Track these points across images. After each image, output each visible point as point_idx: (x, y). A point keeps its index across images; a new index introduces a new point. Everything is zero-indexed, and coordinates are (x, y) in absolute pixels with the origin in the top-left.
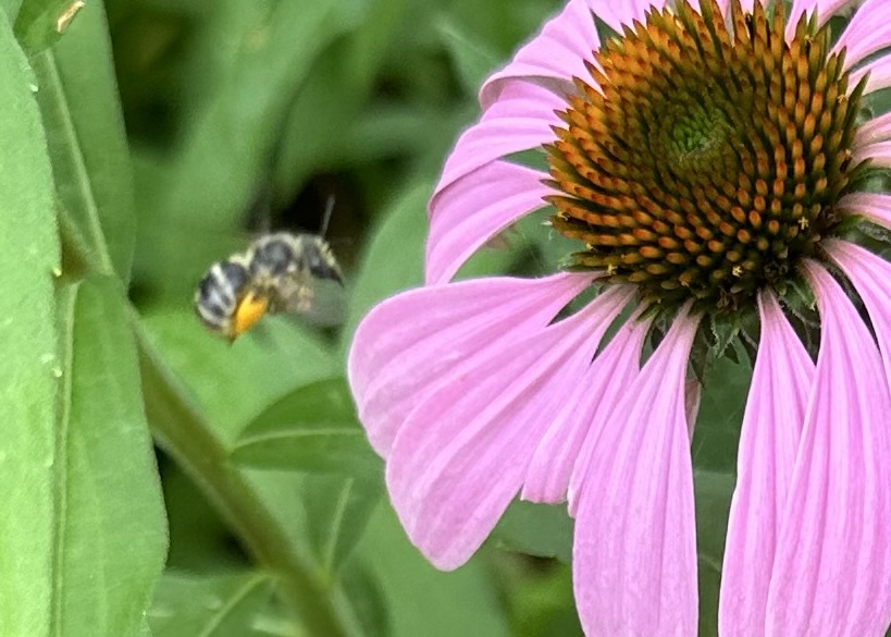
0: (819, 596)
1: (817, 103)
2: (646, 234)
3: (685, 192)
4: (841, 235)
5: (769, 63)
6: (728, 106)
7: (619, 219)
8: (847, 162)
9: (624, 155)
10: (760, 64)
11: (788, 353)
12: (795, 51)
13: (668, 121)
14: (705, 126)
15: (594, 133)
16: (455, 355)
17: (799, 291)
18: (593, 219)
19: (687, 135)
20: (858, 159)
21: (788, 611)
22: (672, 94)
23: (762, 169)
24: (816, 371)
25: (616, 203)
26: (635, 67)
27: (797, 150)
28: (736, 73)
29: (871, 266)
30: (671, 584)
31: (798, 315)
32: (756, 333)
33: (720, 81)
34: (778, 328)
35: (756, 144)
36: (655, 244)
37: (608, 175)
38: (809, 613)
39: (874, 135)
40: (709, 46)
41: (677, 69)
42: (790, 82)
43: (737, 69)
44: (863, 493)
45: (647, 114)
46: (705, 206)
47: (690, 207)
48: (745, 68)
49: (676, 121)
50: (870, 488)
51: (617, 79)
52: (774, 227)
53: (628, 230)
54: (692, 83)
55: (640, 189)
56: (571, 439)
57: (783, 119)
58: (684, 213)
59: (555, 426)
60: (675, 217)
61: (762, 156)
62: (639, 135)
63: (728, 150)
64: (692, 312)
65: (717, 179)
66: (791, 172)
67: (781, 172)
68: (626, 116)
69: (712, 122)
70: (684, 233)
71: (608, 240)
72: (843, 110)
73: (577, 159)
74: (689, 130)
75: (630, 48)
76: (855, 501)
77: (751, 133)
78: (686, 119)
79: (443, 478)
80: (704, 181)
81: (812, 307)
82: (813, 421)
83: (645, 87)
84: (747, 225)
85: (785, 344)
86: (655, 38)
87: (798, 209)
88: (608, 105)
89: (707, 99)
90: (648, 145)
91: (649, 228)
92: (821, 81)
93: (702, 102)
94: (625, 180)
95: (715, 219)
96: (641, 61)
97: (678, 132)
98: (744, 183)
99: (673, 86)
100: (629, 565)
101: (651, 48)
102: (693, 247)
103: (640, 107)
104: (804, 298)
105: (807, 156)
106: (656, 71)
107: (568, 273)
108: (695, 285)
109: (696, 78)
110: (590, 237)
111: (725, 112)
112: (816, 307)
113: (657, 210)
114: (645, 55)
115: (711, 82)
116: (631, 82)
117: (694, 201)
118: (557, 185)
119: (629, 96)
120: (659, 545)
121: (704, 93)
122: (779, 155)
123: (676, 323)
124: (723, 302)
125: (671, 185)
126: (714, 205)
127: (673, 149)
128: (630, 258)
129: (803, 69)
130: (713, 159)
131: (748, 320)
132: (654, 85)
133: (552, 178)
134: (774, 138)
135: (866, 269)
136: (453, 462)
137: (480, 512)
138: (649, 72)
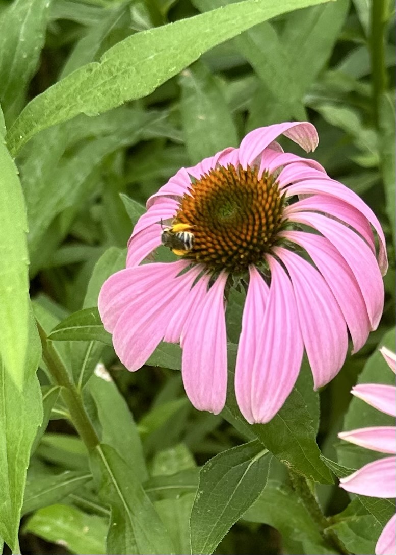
1: (270, 199)
3: (224, 230)
4: (278, 245)
5: (253, 186)
6: (238, 200)
8: (280, 219)
9: (202, 218)
10: (249, 186)
11: (260, 285)
12: (262, 182)
13: (217, 207)
14: (230, 208)
15: (191, 211)
16: (139, 292)
17: (264, 265)
20: (283, 219)
21: (260, 375)
22: (219, 197)
23: (251, 221)
24: (270, 291)
26: (205, 189)
27: (263, 215)
29: (289, 256)
30: (217, 369)
31: (264, 273)
32: (248, 279)
33: (235, 192)
34: (256, 277)
35: (249, 213)
36: (213, 248)
39: (289, 211)
40: (231, 181)
41: (220, 189)
42: (260, 192)
43: (241, 189)
45: (210, 204)
46: (231, 234)
47: (225, 235)
48: (244, 188)
49: (221, 207)
51: (199, 193)
52: (255, 241)
53: (204, 243)
54: (226, 193)
55: (208, 229)
56: (182, 319)
57: (258, 204)
58: (223, 238)
59: (176, 315)
60: (220, 239)
61: (251, 217)
62: (207, 211)
63: (239, 215)
64: (226, 272)
65: (235, 225)
66: (261, 223)
67: (258, 222)
68: (203, 205)
69: (233, 206)
70: (223, 244)
71: (196, 247)
72: (279, 202)
74: (225, 210)
75: (204, 182)
76: (284, 335)
77: (247, 210)
78: (224, 206)
79: (135, 335)
80: (230, 226)
81: (268, 270)
82: (269, 309)
83: (209, 195)
84: (246, 240)
86: (213, 179)
87: (263, 235)
88: (196, 202)
89: (231, 199)
90: (210, 215)
91: (211, 242)
92: (271, 192)
93: (229, 199)
94: (202, 226)
95: (234, 238)
96: (208, 187)
97: (221, 210)
98: (245, 227)
99: (218, 194)
100: (203, 364)
101: (212, 182)
102: (227, 248)
103: (207, 202)
104: (265, 267)
105: (267, 217)
106: (213, 190)
108: (227, 262)
109: (227, 192)
111: (237, 202)
113: (214, 236)
114: (209, 184)
115: (233, 193)
116: (204, 193)
117: (227, 233)
119: (204, 199)
120: (213, 356)
121: (230, 197)
122: (257, 217)
123: (220, 276)
124: (237, 268)
125: (219, 228)
126: (234, 235)
127: (219, 216)
128: (204, 253)
129: (264, 188)
130: (233, 219)
131: (246, 275)
132: (212, 195)
134: (255, 211)
135: (287, 256)
136: (139, 329)
137: (148, 347)
138: (211, 190)
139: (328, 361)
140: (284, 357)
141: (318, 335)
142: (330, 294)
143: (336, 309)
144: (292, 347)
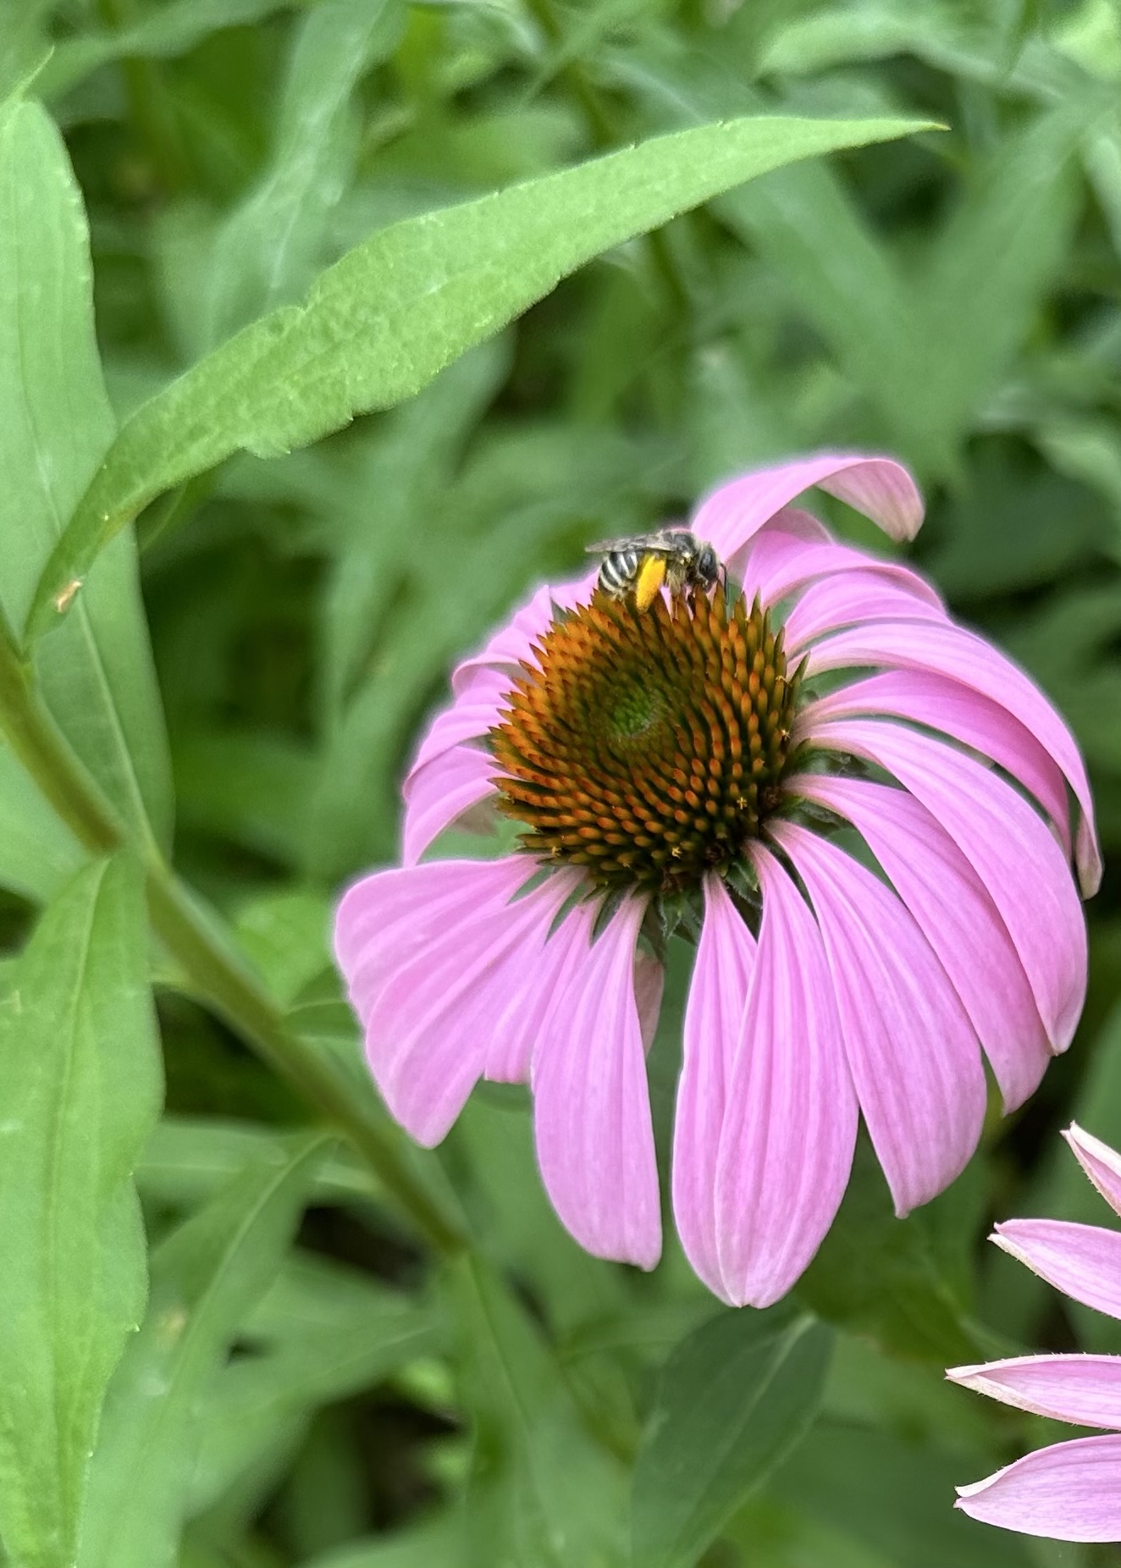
0: (769, 1175)
1: (753, 683)
2: (586, 815)
3: (623, 772)
4: (786, 815)
5: (706, 643)
6: (667, 687)
7: (558, 800)
8: (784, 743)
9: (564, 735)
10: (699, 645)
11: (733, 935)
13: (608, 702)
14: (646, 708)
15: (538, 715)
17: (744, 873)
18: (535, 799)
19: (628, 717)
20: (798, 740)
21: (737, 1191)
22: (613, 677)
23: (700, 749)
24: (757, 947)
25: (556, 783)
26: (578, 650)
27: (733, 729)
28: (675, 654)
29: (815, 849)
30: (631, 1163)
31: (745, 897)
32: (700, 911)
33: (659, 662)
34: (723, 909)
35: (694, 724)
36: (595, 825)
37: (549, 755)
38: (758, 1191)
39: (817, 717)
40: (649, 629)
41: (617, 650)
42: (727, 661)
43: (675, 649)
44: (808, 1073)
45: (588, 696)
46: (644, 786)
47: (628, 788)
48: (683, 649)
49: (616, 702)
50: (815, 1068)
51: (560, 661)
52: (711, 807)
53: (569, 811)
54: (632, 665)
55: (580, 769)
57: (719, 699)
58: (621, 793)
59: (512, 1007)
61: (699, 736)
62: (580, 717)
63: (667, 730)
65: (657, 759)
66: (728, 753)
67: (718, 752)
68: (567, 697)
69: (650, 702)
70: (622, 813)
71: (549, 820)
72: (779, 689)
73: (522, 741)
74: (630, 712)
76: (801, 1079)
77: (688, 713)
78: (627, 700)
79: (412, 1058)
80: (642, 762)
81: (755, 889)
82: (756, 991)
83: (586, 668)
84: (684, 805)
85: (731, 925)
86: (597, 620)
87: (734, 789)
88: (548, 686)
89: (646, 679)
90: (589, 725)
91: (589, 808)
92: (758, 661)
93: (642, 683)
94: (565, 760)
95: (652, 798)
97: (619, 714)
98: (681, 762)
99: (614, 667)
101: (593, 630)
102: (631, 827)
103: (581, 688)
104: (748, 880)
105: (744, 735)
106: (597, 653)
107: (522, 856)
108: (636, 865)
109: (636, 658)
110: (532, 818)
111: (664, 693)
112: (759, 888)
113: (596, 790)
114: (587, 638)
115: (651, 662)
116: (573, 664)
117: (632, 781)
118: (502, 766)
119: (571, 678)
120: (617, 1127)
121: (644, 673)
122: (716, 735)
123: (625, 903)
124: (667, 884)
125: (611, 766)
126: (652, 785)
127: (614, 731)
128: (570, 839)
129: (740, 648)
130: (651, 739)
132: (594, 668)
133: (498, 761)
134: (710, 718)
135: (808, 850)
137: (449, 1092)
138: (589, 655)
139: (932, 1144)
140: (803, 1138)
141: (899, 1077)
142: (932, 959)
143: (946, 1001)
144: (825, 1110)
